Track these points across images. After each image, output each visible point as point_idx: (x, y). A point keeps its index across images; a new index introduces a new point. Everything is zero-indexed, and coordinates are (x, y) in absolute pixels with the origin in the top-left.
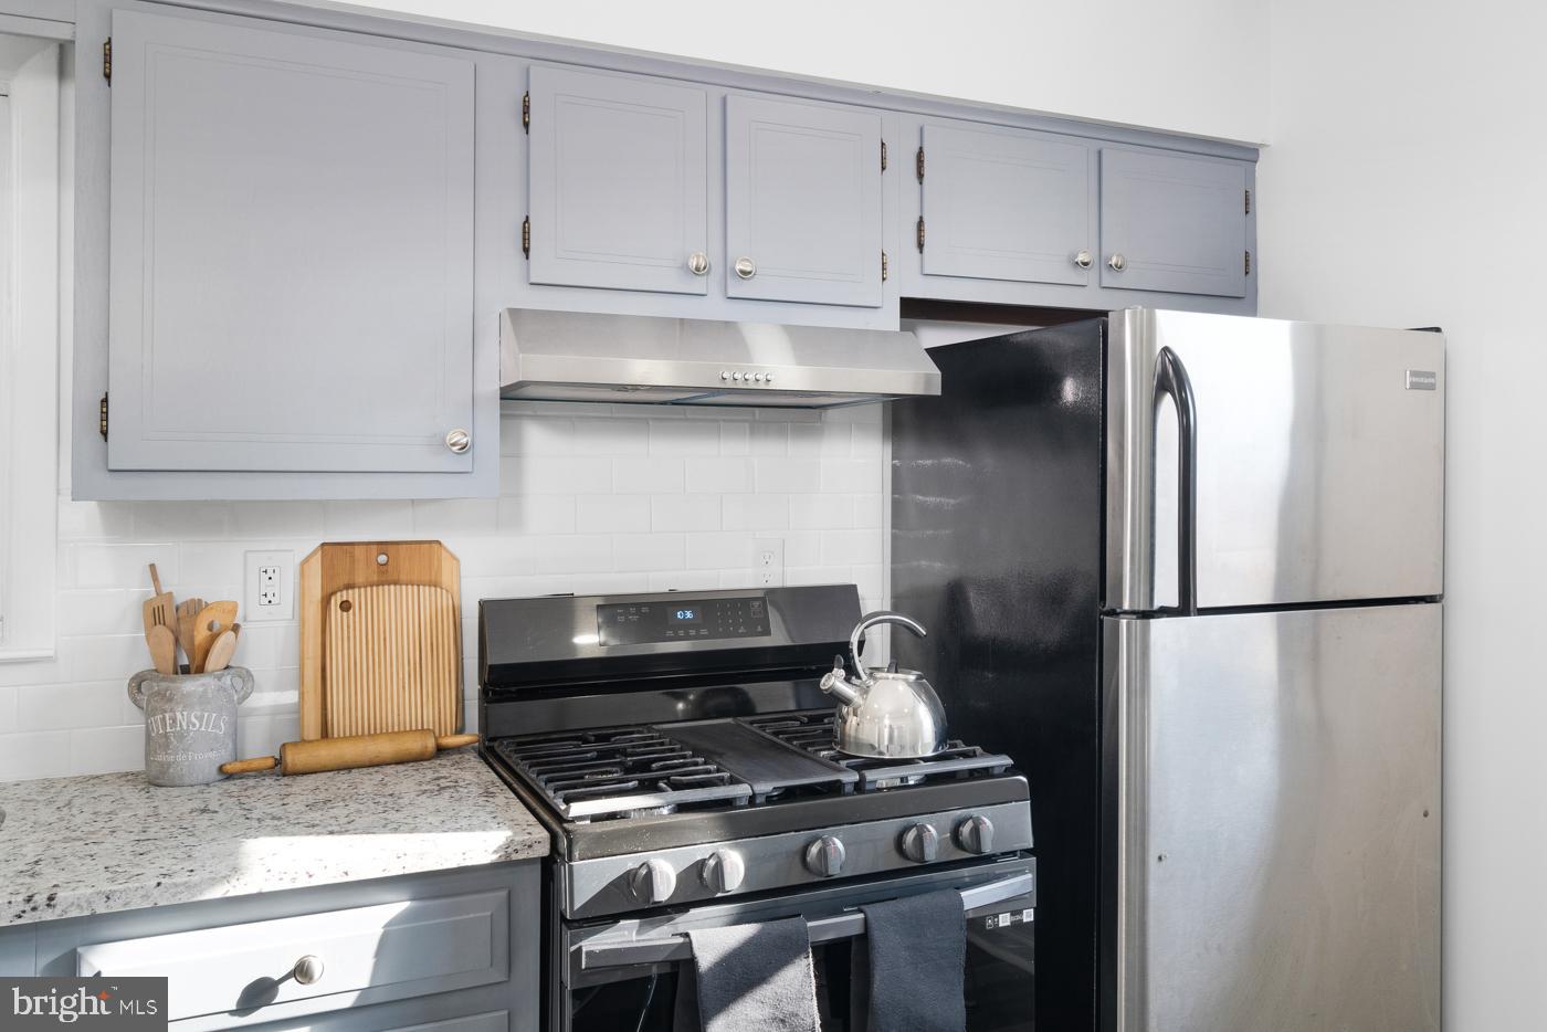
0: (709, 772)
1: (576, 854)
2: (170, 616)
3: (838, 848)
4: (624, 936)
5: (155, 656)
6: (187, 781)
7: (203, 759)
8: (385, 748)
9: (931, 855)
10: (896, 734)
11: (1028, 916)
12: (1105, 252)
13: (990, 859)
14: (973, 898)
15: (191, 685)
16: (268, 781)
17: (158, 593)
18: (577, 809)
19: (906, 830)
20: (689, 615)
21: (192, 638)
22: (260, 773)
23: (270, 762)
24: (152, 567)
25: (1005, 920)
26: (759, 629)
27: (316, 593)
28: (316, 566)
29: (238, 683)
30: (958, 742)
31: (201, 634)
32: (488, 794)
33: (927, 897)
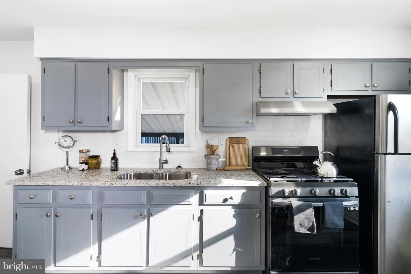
0: (292, 176)
1: (272, 186)
2: (209, 147)
3: (318, 191)
4: (279, 200)
5: (208, 152)
6: (212, 170)
7: (214, 167)
8: (239, 168)
9: (336, 195)
10: (328, 173)
11: (357, 209)
12: (373, 83)
13: (349, 197)
14: (345, 204)
15: (213, 157)
16: (223, 171)
17: (208, 144)
18: (271, 179)
19: (331, 190)
20: (286, 150)
21: (212, 150)
22: (221, 170)
23: (223, 168)
24: (207, 140)
25: (352, 209)
26: (299, 153)
27: (228, 144)
28: (228, 140)
29: (218, 157)
30: (341, 175)
31: (214, 150)
32: (255, 176)
33: (336, 202)
